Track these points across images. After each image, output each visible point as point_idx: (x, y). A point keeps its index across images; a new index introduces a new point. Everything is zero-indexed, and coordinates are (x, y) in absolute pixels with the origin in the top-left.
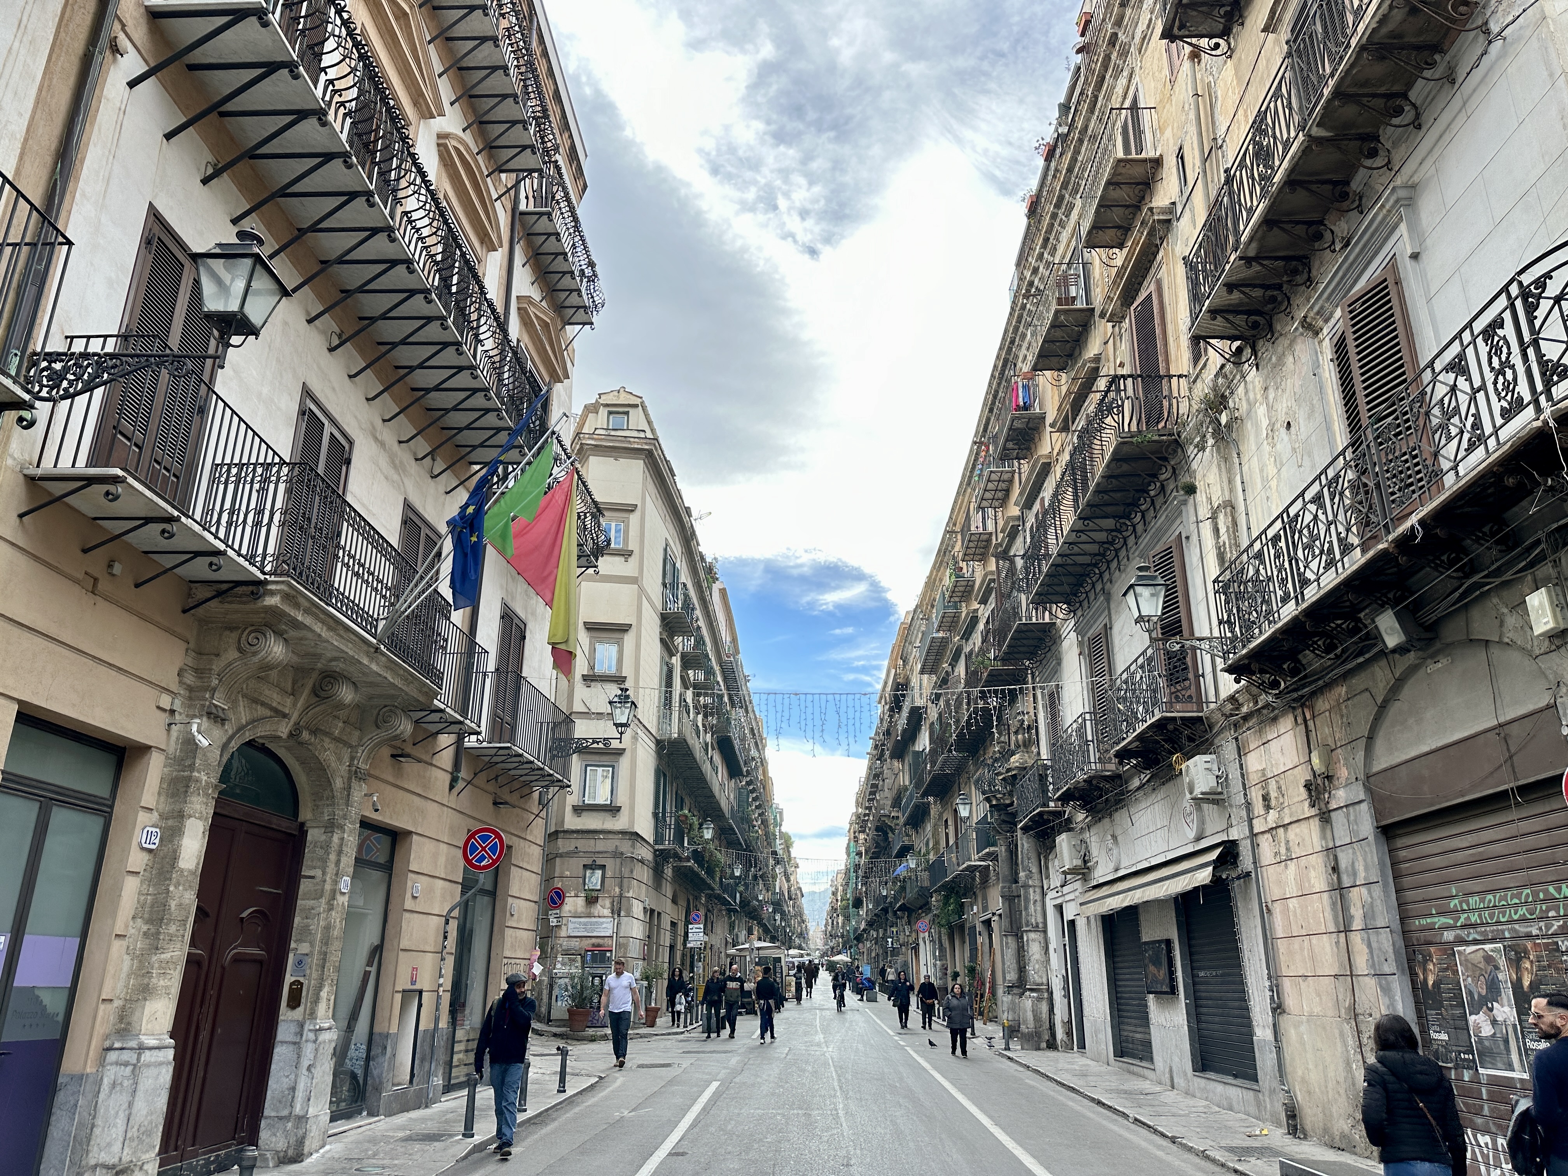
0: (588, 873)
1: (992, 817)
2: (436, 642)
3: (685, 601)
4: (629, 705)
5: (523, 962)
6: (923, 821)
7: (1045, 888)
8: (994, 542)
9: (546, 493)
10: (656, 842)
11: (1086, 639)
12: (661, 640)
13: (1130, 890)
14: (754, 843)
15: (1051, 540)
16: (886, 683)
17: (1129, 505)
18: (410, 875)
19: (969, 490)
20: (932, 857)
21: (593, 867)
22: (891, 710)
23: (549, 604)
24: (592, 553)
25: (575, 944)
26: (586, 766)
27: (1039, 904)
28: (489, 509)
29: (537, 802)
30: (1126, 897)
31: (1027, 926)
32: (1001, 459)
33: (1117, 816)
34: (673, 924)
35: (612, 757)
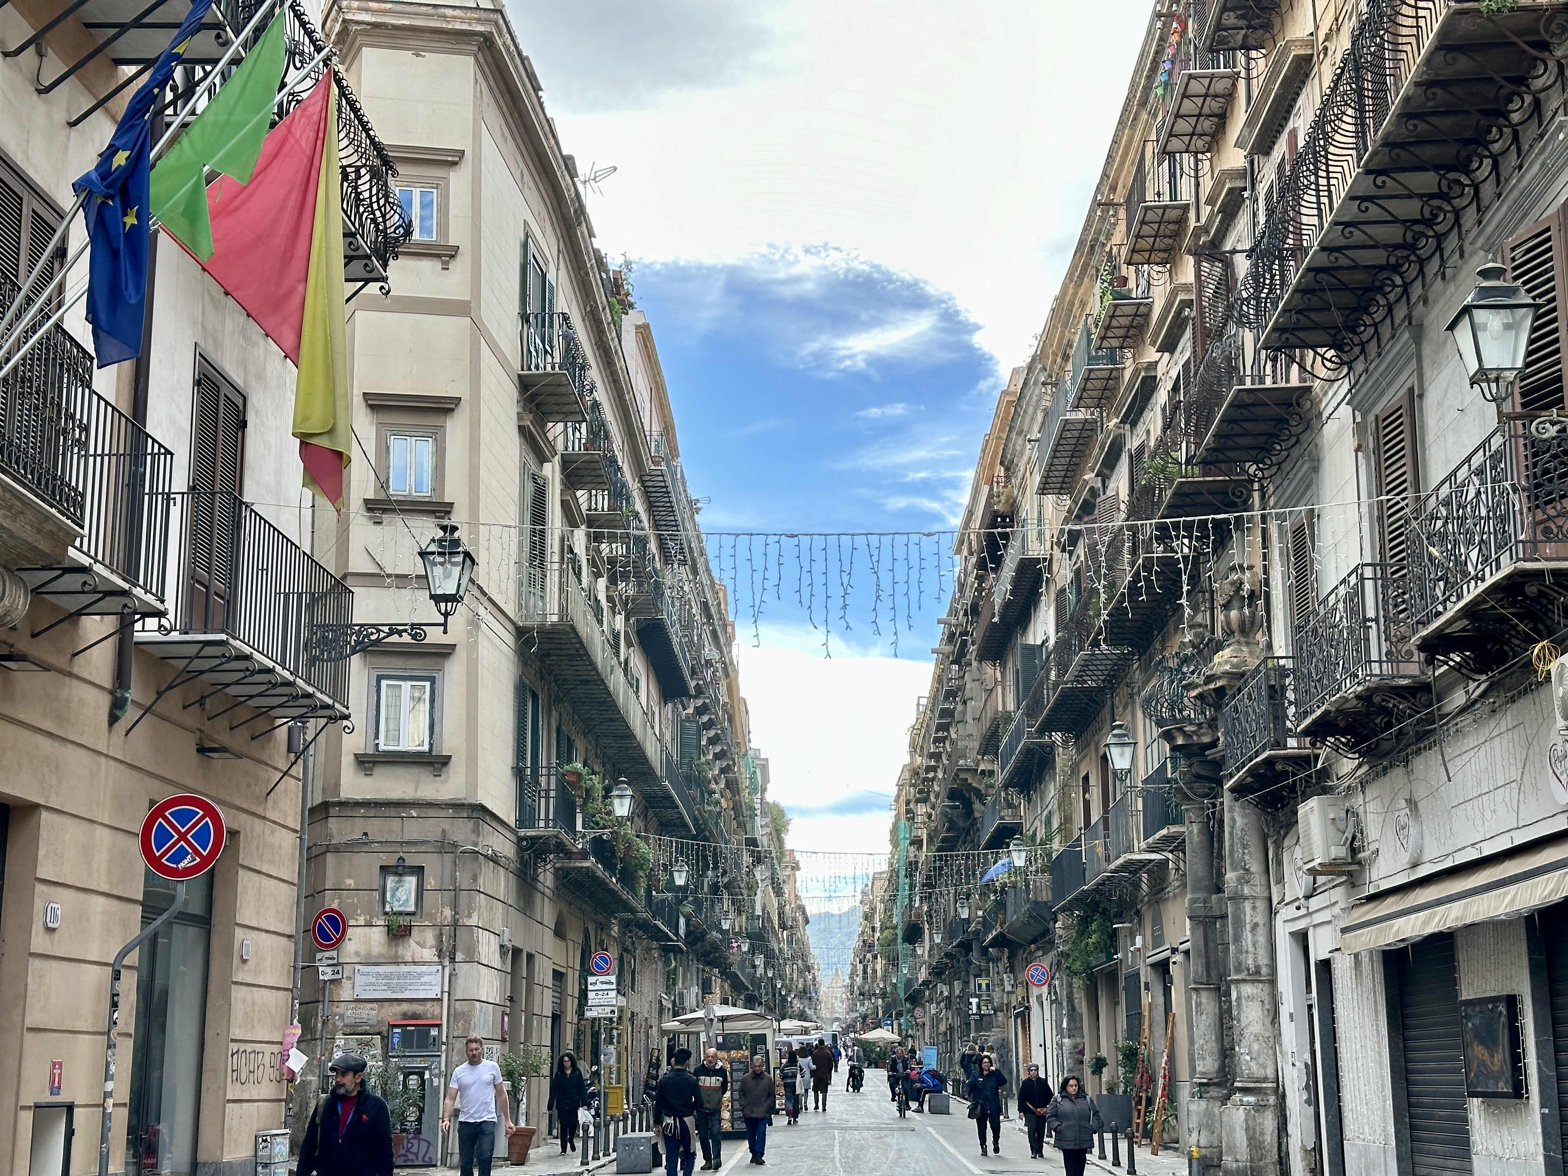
0: (391, 881)
1: (1174, 769)
2: (65, 431)
3: (568, 350)
4: (459, 559)
5: (268, 1049)
6: (1040, 779)
7: (1275, 901)
8: (1192, 223)
9: (273, 125)
10: (522, 822)
11: (1371, 418)
12: (522, 429)
13: (1439, 902)
14: (711, 824)
15: (1309, 219)
16: (970, 513)
17: (1467, 142)
18: (40, 888)
19: (1144, 116)
20: (1057, 846)
21: (399, 870)
22: (981, 565)
23: (293, 355)
24: (376, 252)
25: (369, 1013)
26: (379, 679)
27: (1262, 931)
28: (159, 157)
29: (283, 748)
30: (1430, 919)
31: (1238, 970)
32: (1211, 50)
33: (1419, 763)
34: (558, 976)
35: (429, 662)
